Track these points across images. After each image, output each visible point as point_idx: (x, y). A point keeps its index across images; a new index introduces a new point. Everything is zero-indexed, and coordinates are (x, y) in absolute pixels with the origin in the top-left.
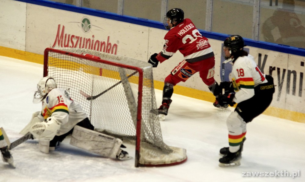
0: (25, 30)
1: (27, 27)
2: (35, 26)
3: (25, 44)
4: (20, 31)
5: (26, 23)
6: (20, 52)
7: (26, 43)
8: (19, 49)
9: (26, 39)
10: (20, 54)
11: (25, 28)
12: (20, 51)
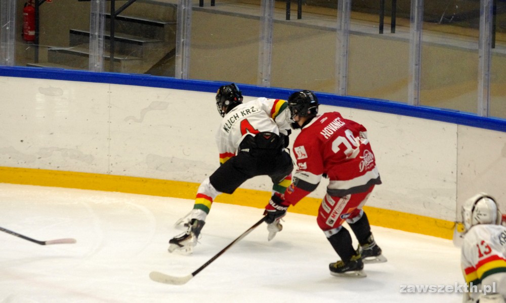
0: (455, 180)
1: (459, 174)
2: (475, 171)
3: (455, 209)
4: (445, 181)
5: (457, 165)
6: (446, 224)
7: (457, 204)
8: (443, 218)
9: (457, 198)
10: (445, 227)
11: (455, 174)
12: (446, 221)
